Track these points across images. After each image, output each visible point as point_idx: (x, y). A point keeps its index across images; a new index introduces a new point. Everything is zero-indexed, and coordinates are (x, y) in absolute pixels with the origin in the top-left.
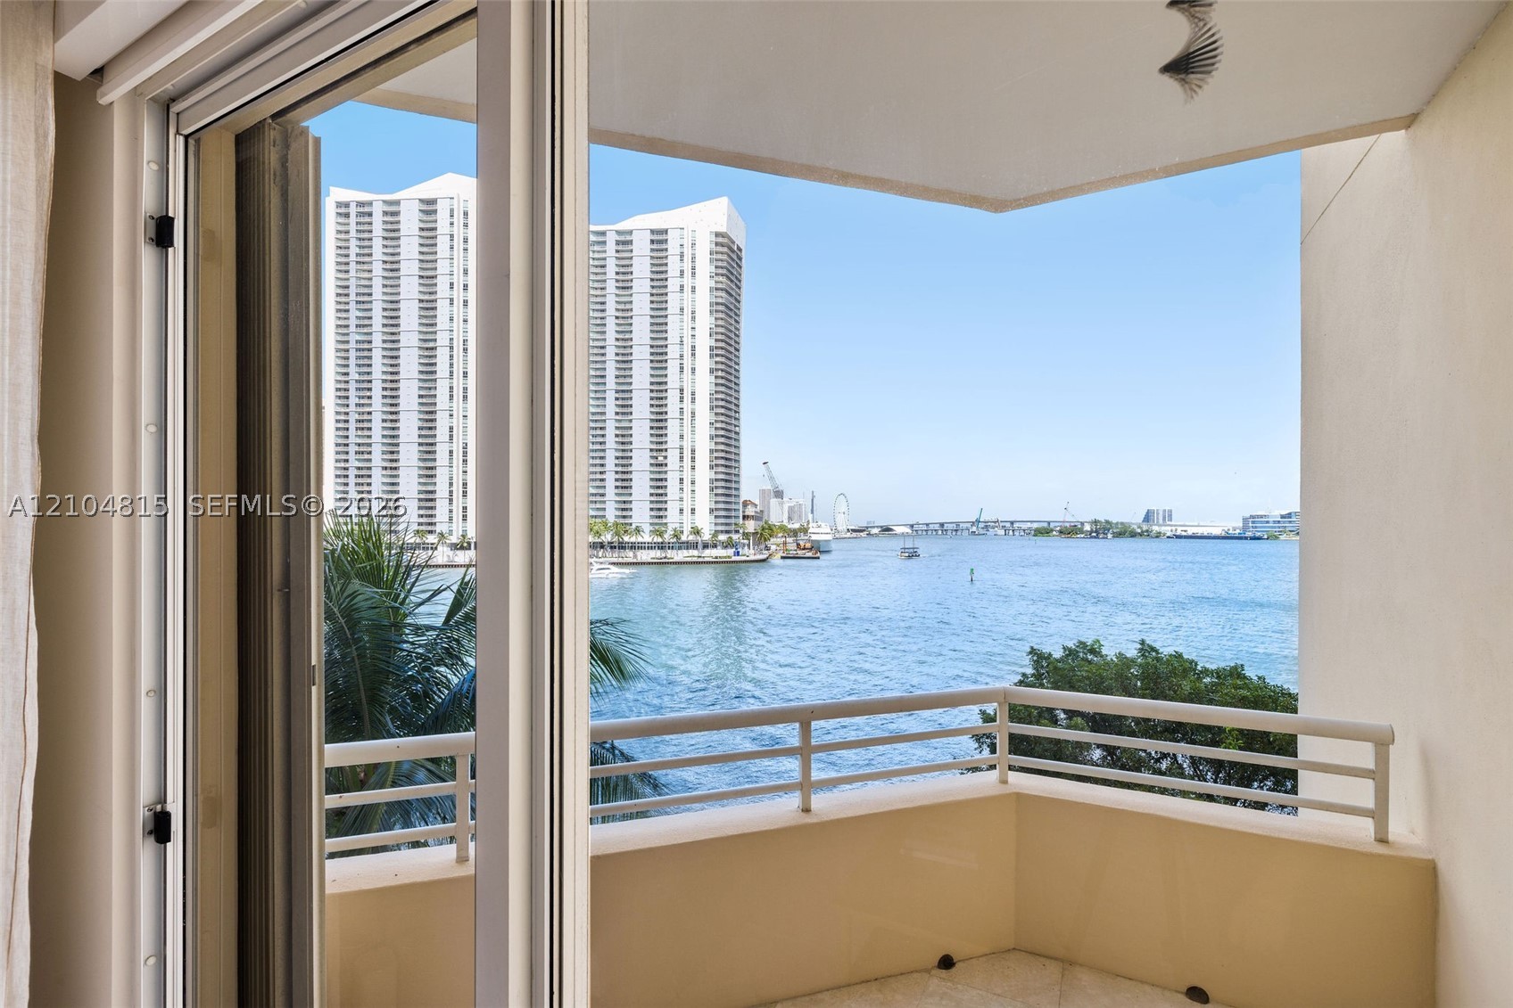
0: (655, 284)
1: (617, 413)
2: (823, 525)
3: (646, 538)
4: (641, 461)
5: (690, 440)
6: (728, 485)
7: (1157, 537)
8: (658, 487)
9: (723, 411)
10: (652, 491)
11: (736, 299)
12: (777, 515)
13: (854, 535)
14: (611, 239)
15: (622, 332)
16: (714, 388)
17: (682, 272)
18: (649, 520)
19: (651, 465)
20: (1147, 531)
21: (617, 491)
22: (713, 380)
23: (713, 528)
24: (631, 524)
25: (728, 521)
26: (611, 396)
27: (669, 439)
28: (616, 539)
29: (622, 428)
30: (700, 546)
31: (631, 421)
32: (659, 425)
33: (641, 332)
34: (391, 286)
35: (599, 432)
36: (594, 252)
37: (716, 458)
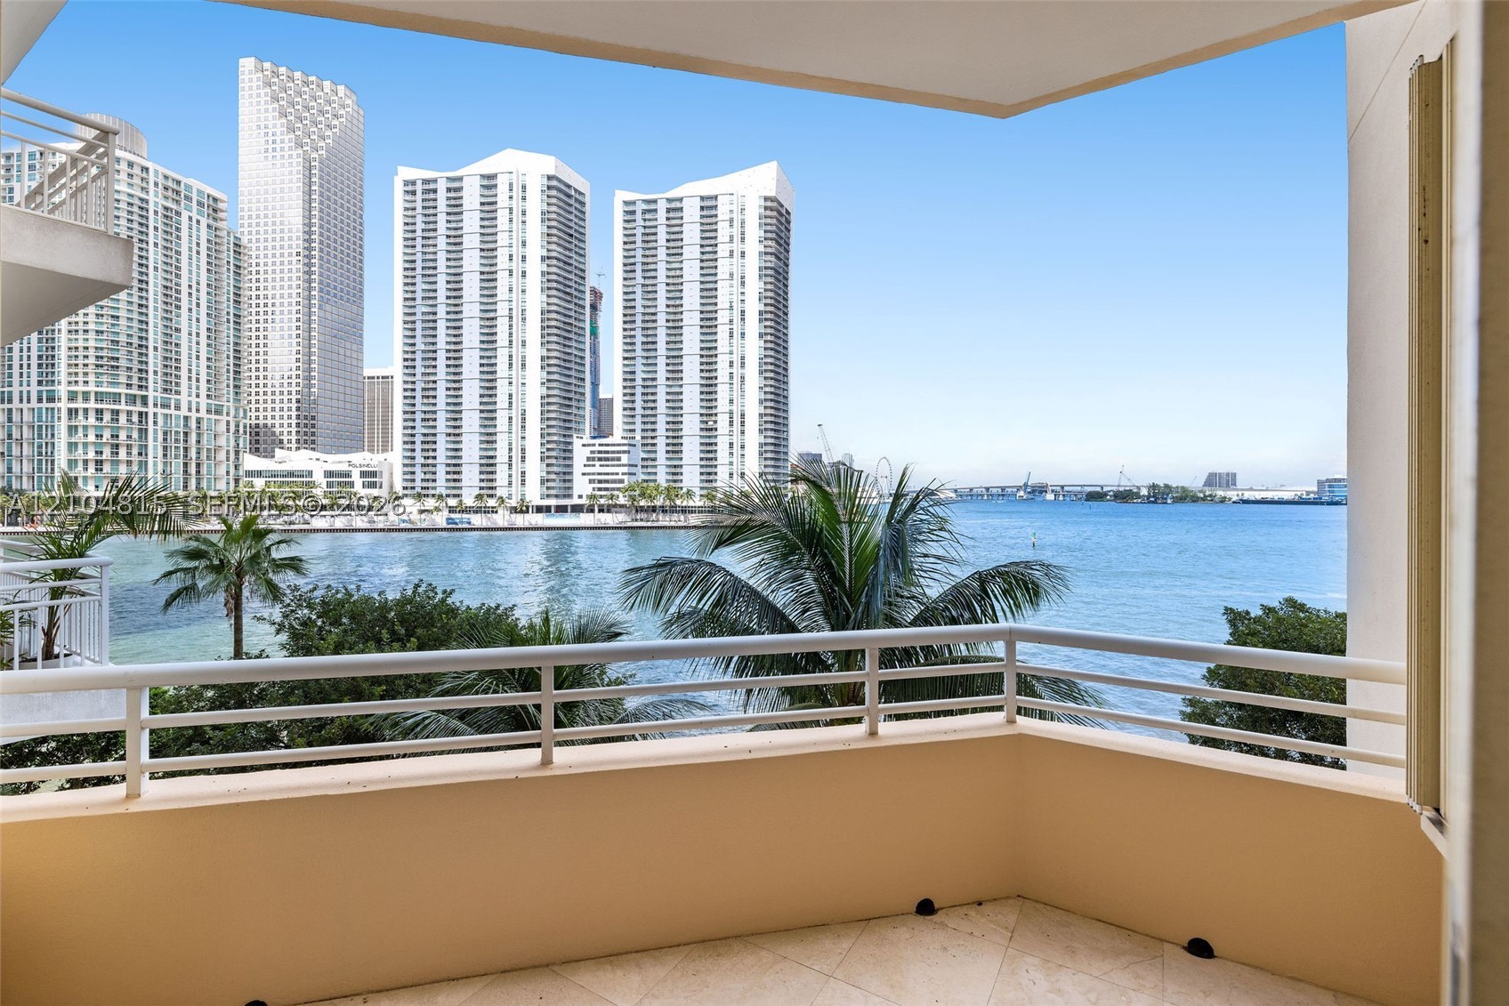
0: (705, 249)
1: (668, 379)
3: (697, 502)
4: (691, 425)
5: (740, 405)
6: (777, 449)
7: (1222, 502)
8: (709, 452)
9: (771, 375)
10: (703, 456)
11: (785, 264)
14: (662, 207)
15: (673, 298)
16: (763, 352)
17: (731, 237)
18: (699, 484)
19: (702, 429)
20: (1211, 496)
21: (668, 456)
22: (762, 344)
24: (682, 488)
26: (661, 362)
27: (719, 403)
28: (668, 503)
29: (673, 393)
31: (681, 386)
32: (709, 389)
33: (691, 298)
34: (454, 260)
35: (650, 398)
36: (645, 220)
37: (766, 422)
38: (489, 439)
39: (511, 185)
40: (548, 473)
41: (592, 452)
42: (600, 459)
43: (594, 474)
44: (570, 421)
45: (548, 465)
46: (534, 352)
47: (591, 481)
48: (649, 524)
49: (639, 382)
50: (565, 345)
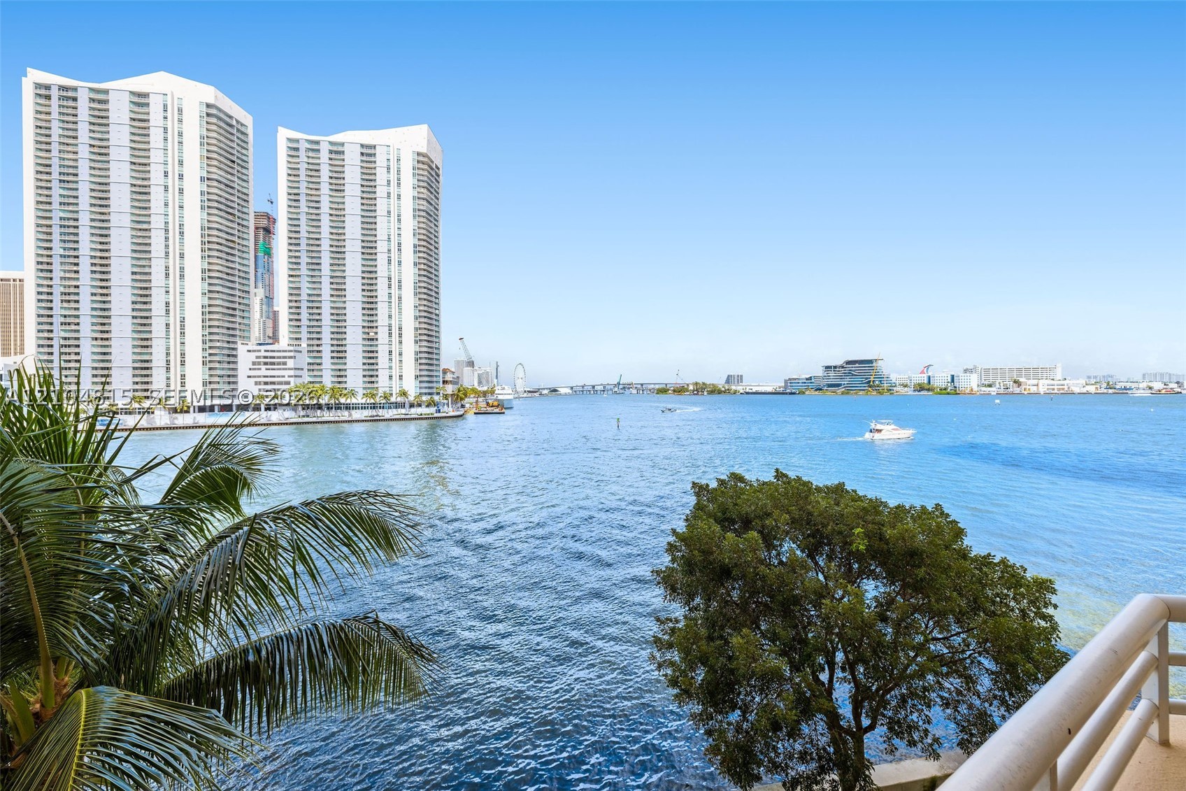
0: (365, 189)
1: (332, 296)
2: (506, 387)
3: (359, 400)
4: (354, 336)
5: (397, 320)
6: (430, 356)
7: (733, 394)
8: (370, 358)
9: (425, 297)
10: (365, 361)
11: (435, 208)
12: (470, 380)
13: (530, 395)
14: (325, 149)
15: (336, 227)
16: (418, 278)
17: (389, 182)
18: (361, 385)
19: (364, 339)
20: (728, 389)
21: (332, 361)
22: (417, 272)
23: (418, 391)
24: (346, 389)
25: (430, 385)
26: (326, 282)
27: (379, 318)
28: (332, 402)
29: (337, 308)
30: (407, 405)
31: (345, 302)
32: (370, 307)
33: (353, 228)
34: (100, 169)
35: (315, 311)
36: (308, 157)
37: (420, 334)
38: (144, 344)
39: (165, 106)
40: (211, 376)
41: (257, 357)
42: (266, 364)
43: (259, 377)
44: (234, 329)
45: (210, 369)
46: (194, 263)
47: (256, 383)
48: (314, 419)
49: (304, 297)
50: (227, 260)
